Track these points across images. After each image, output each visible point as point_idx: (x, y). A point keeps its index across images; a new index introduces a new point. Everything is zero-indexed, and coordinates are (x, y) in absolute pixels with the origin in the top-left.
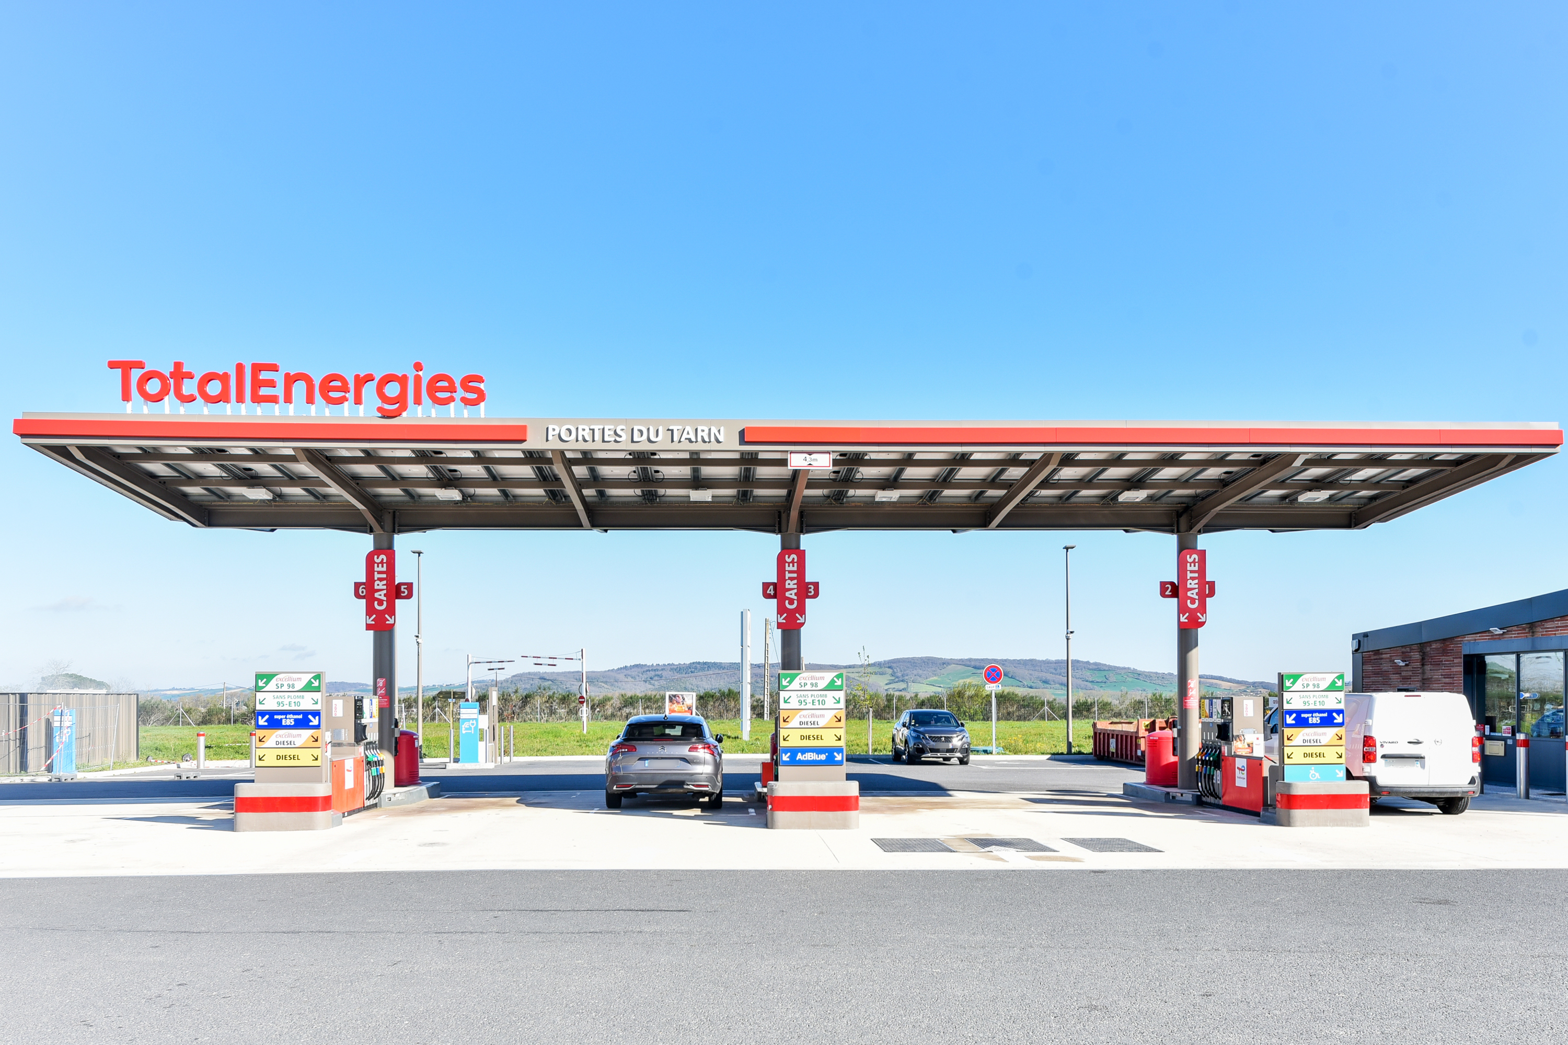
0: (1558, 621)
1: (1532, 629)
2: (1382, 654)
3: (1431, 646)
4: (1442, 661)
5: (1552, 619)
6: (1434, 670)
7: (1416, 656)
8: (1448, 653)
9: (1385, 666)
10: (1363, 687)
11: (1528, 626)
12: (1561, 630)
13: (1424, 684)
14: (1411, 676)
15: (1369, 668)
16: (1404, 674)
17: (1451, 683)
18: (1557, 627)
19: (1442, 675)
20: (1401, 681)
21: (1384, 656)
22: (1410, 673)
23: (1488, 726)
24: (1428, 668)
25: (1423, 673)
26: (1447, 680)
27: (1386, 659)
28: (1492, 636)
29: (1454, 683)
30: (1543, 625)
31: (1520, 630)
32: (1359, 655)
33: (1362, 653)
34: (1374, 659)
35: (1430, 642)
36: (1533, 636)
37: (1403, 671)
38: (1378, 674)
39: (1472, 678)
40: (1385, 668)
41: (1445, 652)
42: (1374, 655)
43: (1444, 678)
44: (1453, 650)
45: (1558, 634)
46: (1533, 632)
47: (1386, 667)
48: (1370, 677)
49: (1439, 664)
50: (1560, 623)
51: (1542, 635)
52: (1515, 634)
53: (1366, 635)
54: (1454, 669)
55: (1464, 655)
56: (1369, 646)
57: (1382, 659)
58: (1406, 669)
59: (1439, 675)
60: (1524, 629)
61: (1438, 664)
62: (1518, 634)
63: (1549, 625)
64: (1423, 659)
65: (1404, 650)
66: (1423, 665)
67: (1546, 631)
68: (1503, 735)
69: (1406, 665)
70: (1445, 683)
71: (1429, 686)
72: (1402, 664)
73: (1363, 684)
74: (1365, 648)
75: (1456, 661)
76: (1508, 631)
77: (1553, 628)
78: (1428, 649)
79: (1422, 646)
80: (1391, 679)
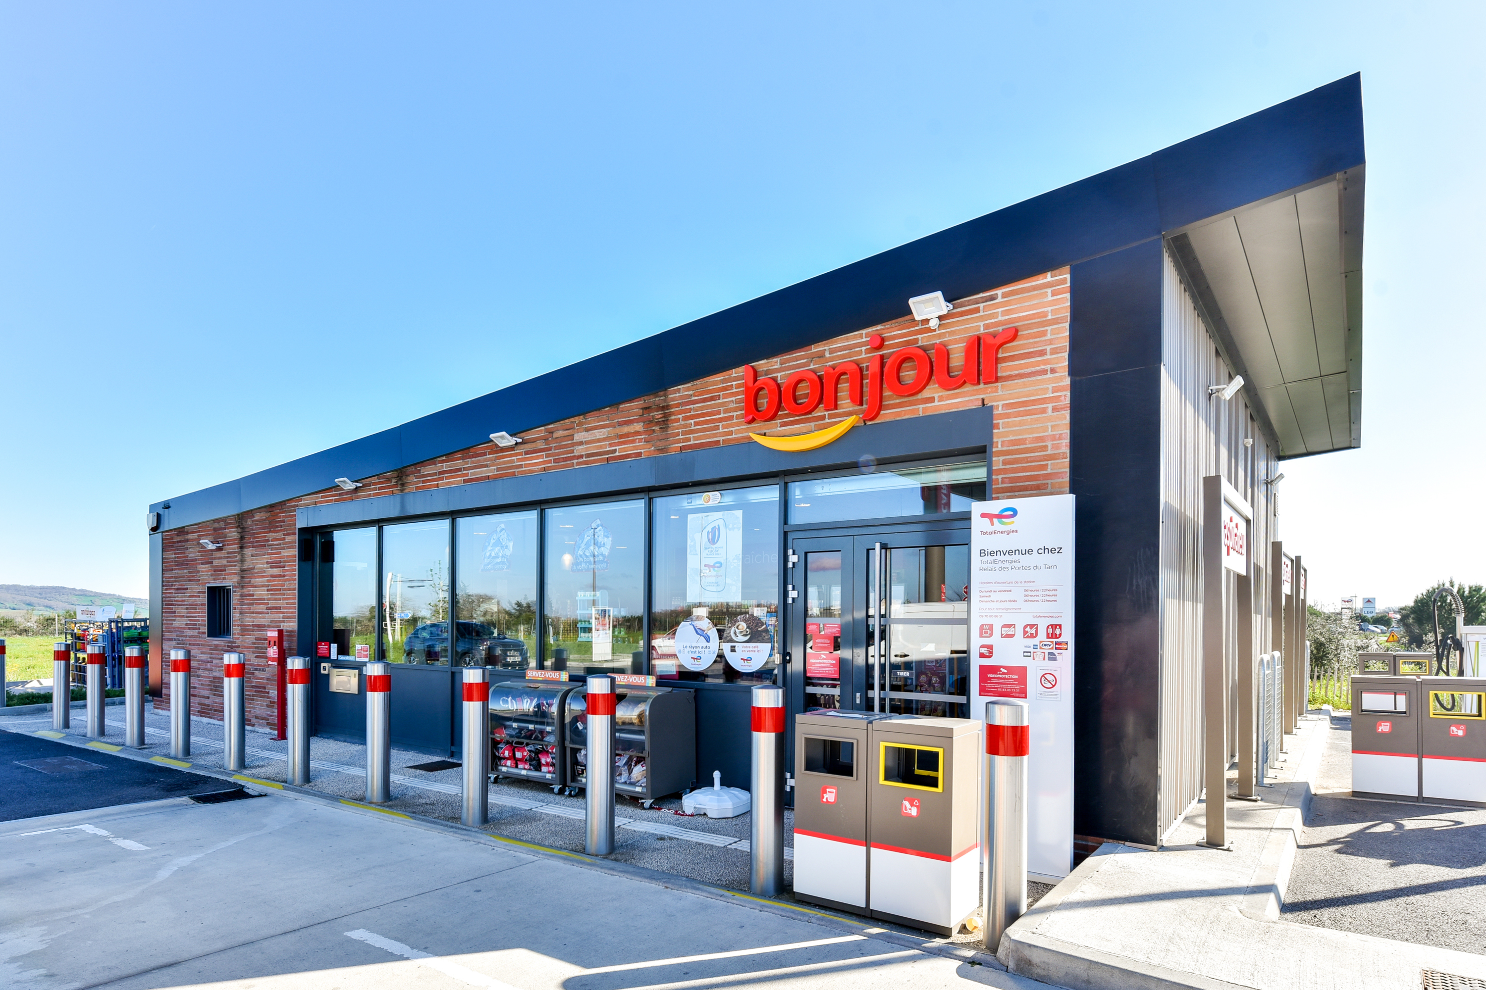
0: (443, 461)
1: (400, 479)
2: (188, 533)
3: (254, 517)
4: (268, 541)
5: (432, 460)
6: (257, 555)
7: (233, 533)
8: (277, 527)
9: (191, 552)
10: (163, 586)
11: (395, 474)
12: (447, 478)
13: (242, 577)
14: (225, 566)
15: (171, 555)
16: (216, 563)
17: (280, 576)
18: (441, 473)
19: (267, 563)
20: (212, 575)
21: (190, 536)
22: (224, 562)
23: (336, 645)
24: (248, 552)
25: (242, 561)
26: (276, 571)
27: (193, 540)
28: (340, 494)
29: (284, 576)
30: (419, 471)
31: (382, 483)
32: (158, 536)
33: (162, 532)
34: (178, 542)
35: (251, 511)
36: (402, 491)
37: (215, 558)
38: (182, 565)
39: (313, 565)
40: (192, 556)
41: (272, 525)
42: (178, 535)
43: (271, 567)
44: (284, 521)
45: (442, 485)
46: (403, 485)
47: (193, 553)
48: (172, 570)
49: (265, 546)
50: (445, 466)
51: (417, 488)
52: (375, 489)
53: (167, 506)
54: (286, 553)
55: (299, 529)
56: (171, 523)
57: (187, 541)
58: (218, 554)
59: (263, 564)
60: (389, 480)
61: (263, 545)
62: (380, 489)
63: (428, 470)
64: (242, 538)
65: (216, 525)
66: (242, 548)
67: (424, 482)
68: (358, 659)
69: (219, 549)
70: (272, 576)
71: (250, 582)
72: (211, 547)
73: (163, 581)
74: (165, 526)
75: (289, 539)
76: (364, 486)
77: (435, 474)
78: (249, 522)
79: (241, 519)
80: (198, 572)
